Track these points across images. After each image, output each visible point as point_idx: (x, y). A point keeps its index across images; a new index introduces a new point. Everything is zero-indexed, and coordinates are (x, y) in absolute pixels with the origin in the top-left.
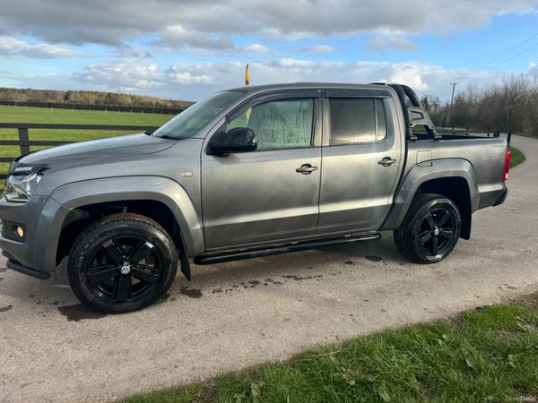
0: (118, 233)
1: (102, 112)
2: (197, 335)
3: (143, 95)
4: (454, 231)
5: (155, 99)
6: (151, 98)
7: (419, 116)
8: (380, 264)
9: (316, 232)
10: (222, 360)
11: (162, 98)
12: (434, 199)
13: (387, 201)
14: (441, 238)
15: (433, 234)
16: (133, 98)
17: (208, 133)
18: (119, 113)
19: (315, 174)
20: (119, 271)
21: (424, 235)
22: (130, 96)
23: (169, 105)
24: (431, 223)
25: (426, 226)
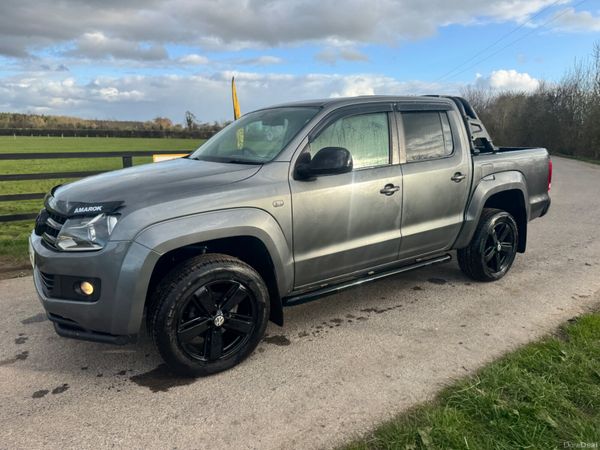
0: (213, 278)
1: (9, 138)
2: (319, 387)
3: (60, 115)
4: (513, 245)
5: (75, 119)
6: (70, 119)
7: (477, 128)
8: (446, 286)
9: (397, 258)
10: (366, 410)
11: (85, 118)
12: (495, 213)
13: (458, 219)
14: (503, 253)
15: (496, 249)
16: (46, 119)
17: (293, 154)
18: (32, 138)
19: (397, 195)
20: (212, 323)
21: (489, 252)
22: (42, 117)
23: (95, 126)
24: (495, 238)
25: (490, 242)
